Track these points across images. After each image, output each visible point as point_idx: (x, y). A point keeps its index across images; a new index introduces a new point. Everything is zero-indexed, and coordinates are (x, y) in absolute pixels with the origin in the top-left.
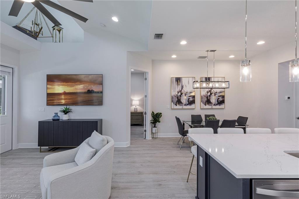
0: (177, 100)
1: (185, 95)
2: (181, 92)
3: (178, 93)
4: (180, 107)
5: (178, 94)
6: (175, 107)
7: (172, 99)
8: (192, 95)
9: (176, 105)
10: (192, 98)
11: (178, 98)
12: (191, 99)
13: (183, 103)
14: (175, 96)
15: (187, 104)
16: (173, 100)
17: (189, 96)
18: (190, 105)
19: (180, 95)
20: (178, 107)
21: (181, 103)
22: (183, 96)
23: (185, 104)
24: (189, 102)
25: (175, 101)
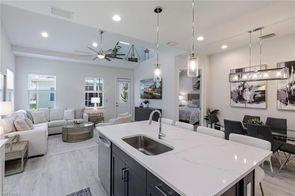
0: (237, 96)
1: (250, 90)
2: (243, 87)
3: (239, 87)
4: (243, 105)
5: (239, 89)
6: (236, 105)
7: (231, 95)
8: (260, 90)
9: (237, 102)
10: (260, 93)
11: (239, 93)
12: (259, 95)
13: (246, 100)
14: (235, 92)
15: (253, 102)
16: (233, 96)
17: (256, 91)
18: (256, 103)
19: (242, 90)
20: (239, 104)
21: (243, 100)
22: (247, 91)
23: (249, 102)
24: (256, 98)
25: (235, 97)
